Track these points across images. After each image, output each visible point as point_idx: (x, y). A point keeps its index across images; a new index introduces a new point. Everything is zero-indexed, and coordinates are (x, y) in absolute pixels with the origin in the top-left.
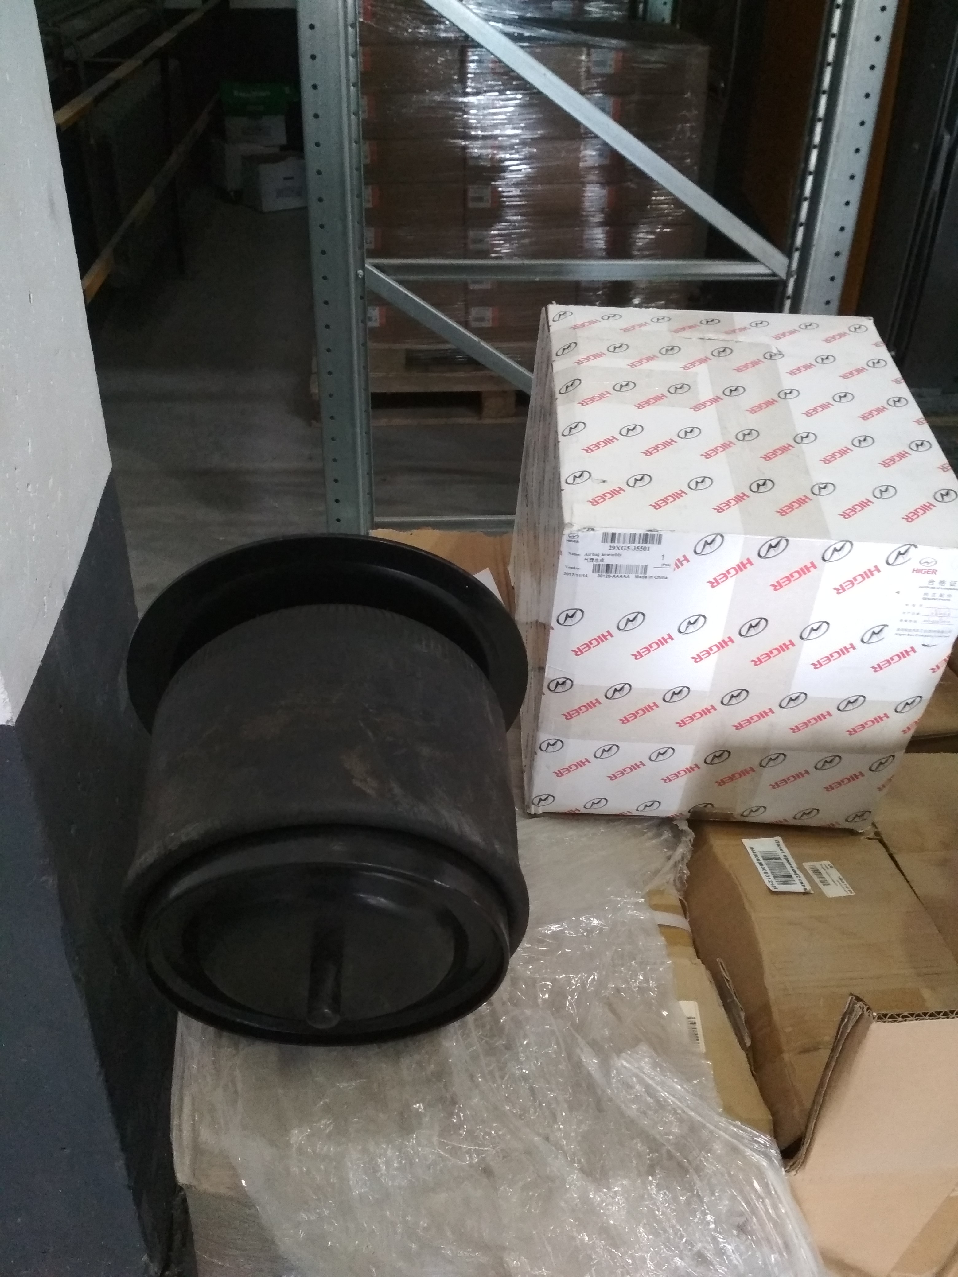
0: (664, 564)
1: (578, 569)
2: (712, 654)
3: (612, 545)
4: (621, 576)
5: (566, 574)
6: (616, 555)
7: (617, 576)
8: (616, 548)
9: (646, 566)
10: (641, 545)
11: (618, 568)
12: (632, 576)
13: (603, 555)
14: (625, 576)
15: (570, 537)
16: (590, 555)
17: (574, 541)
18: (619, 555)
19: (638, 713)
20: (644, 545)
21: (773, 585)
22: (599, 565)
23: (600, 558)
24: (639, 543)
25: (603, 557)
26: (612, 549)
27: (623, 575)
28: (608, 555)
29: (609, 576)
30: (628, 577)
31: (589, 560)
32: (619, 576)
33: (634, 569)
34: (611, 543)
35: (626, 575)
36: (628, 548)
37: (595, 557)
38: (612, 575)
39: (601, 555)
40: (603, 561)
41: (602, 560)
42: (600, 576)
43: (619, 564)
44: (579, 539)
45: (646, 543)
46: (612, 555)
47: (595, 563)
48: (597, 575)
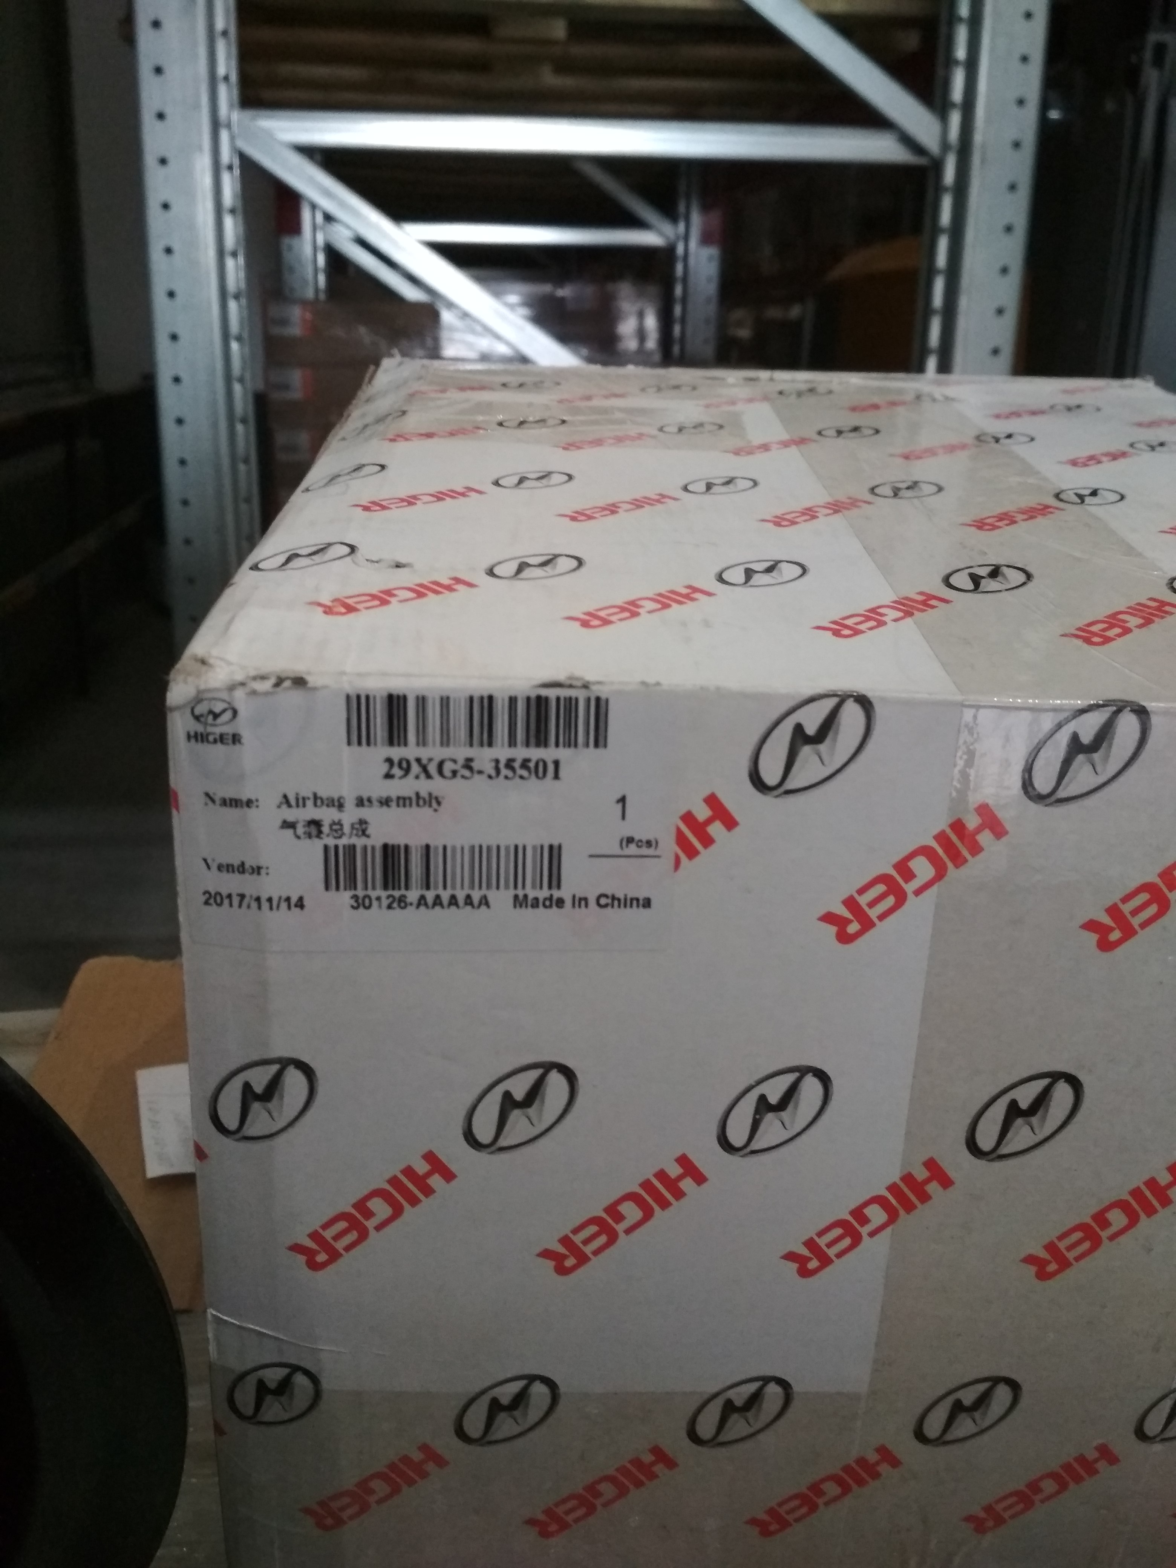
0: (630, 840)
1: (257, 870)
2: (866, 1241)
3: (396, 753)
4: (453, 901)
5: (213, 898)
6: (419, 800)
7: (438, 901)
8: (415, 769)
9: (555, 853)
10: (520, 753)
11: (437, 861)
12: (501, 898)
13: (360, 802)
14: (469, 900)
15: (197, 718)
16: (301, 802)
17: (222, 739)
18: (433, 801)
19: (598, 1495)
20: (535, 754)
21: (1091, 926)
22: (351, 849)
23: (349, 816)
24: (512, 743)
25: (365, 813)
26: (396, 771)
27: (461, 896)
28: (386, 802)
29: (402, 902)
30: (485, 902)
31: (300, 830)
32: (445, 896)
33: (506, 866)
34: (391, 743)
35: (476, 896)
36: (468, 764)
37: (327, 815)
38: (413, 895)
39: (350, 804)
40: (364, 833)
41: (362, 827)
42: (360, 903)
43: (437, 842)
44: (242, 726)
45: (541, 741)
46: (403, 801)
47: (331, 842)
48: (345, 897)
